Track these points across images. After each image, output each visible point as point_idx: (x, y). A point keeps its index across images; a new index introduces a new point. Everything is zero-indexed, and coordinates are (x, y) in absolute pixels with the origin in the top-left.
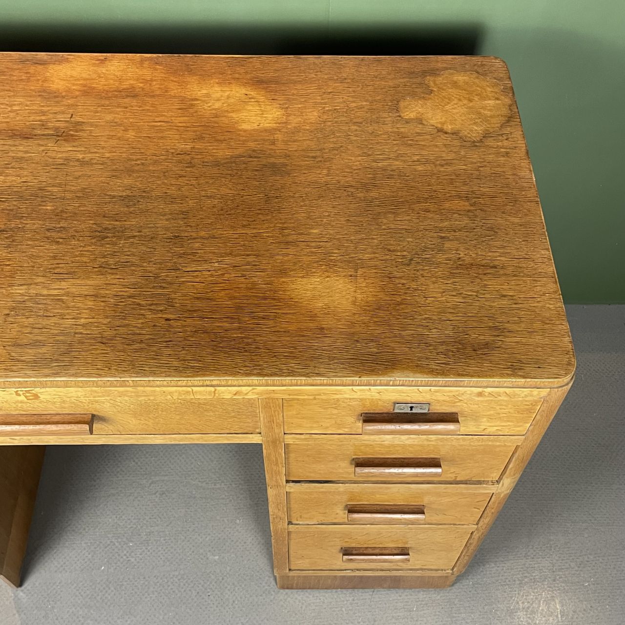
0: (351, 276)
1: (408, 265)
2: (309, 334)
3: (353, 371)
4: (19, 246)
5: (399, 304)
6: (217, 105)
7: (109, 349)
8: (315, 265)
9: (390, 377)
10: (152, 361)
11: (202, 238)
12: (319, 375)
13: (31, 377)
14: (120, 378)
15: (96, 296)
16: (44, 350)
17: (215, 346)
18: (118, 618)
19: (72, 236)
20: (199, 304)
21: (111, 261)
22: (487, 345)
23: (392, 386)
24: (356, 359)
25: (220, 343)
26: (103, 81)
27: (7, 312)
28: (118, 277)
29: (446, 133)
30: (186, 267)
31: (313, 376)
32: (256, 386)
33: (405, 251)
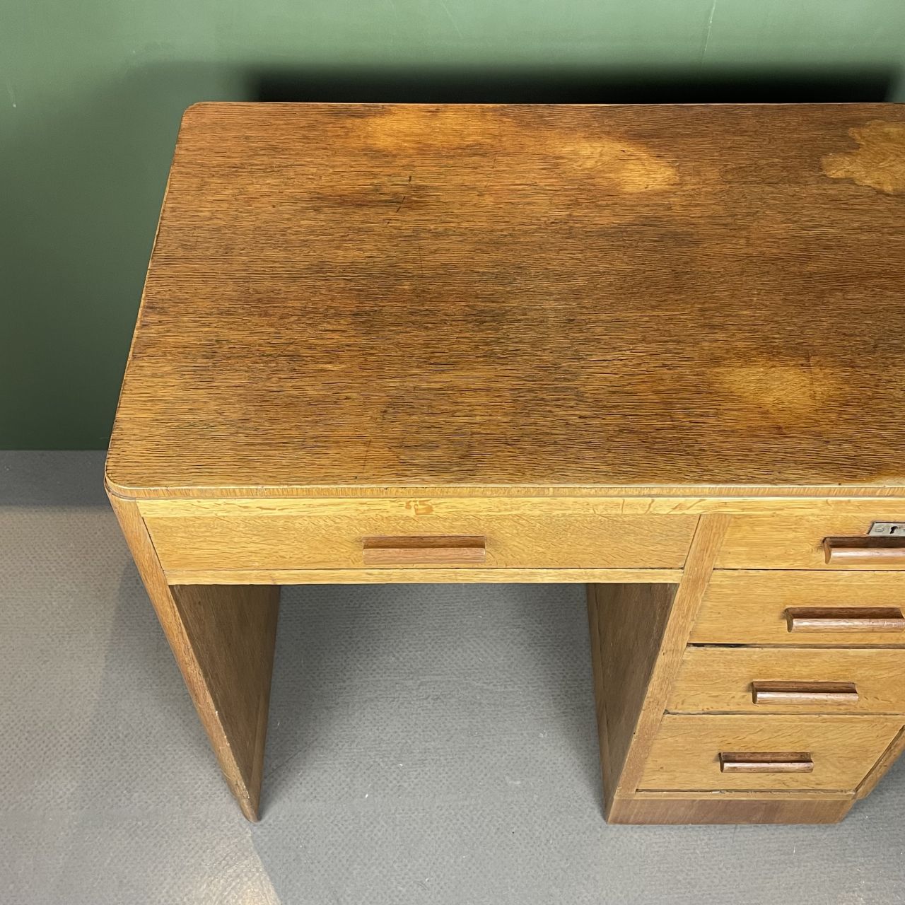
0: (802, 365)
1: (874, 353)
2: (764, 433)
3: (829, 477)
4: (381, 333)
5: (872, 398)
6: (589, 164)
7: (517, 451)
8: (754, 352)
9: (878, 483)
10: (574, 465)
11: (603, 321)
12: (787, 481)
13: (429, 483)
14: (539, 484)
15: (488, 389)
16: (438, 452)
17: (647, 447)
19: (442, 320)
20: (615, 399)
21: (497, 349)
23: (879, 496)
24: (830, 463)
25: (654, 444)
26: (440, 138)
27: (384, 408)
28: (509, 368)
29: (888, 195)
30: (591, 355)
31: (779, 483)
32: (706, 496)
33: (865, 335)
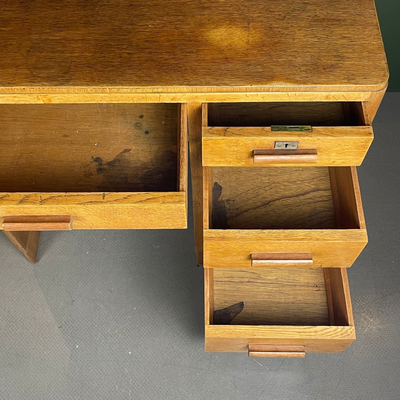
0: (245, 27)
1: (283, 20)
2: (219, 61)
3: (246, 82)
4: (33, 12)
5: (276, 43)
7: (93, 70)
8: (222, 21)
9: (270, 85)
10: (121, 77)
11: (149, 5)
12: (225, 84)
13: (46, 86)
14: (101, 86)
15: (83, 40)
16: (53, 71)
17: (159, 68)
18: (99, 281)
19: (65, 5)
20: (147, 45)
21: (92, 20)
22: (332, 66)
23: (271, 92)
24: (248, 75)
25: (162, 67)
27: (28, 49)
28: (96, 29)
30: (139, 23)
31: (221, 85)
32: (186, 92)
33: (281, 12)
